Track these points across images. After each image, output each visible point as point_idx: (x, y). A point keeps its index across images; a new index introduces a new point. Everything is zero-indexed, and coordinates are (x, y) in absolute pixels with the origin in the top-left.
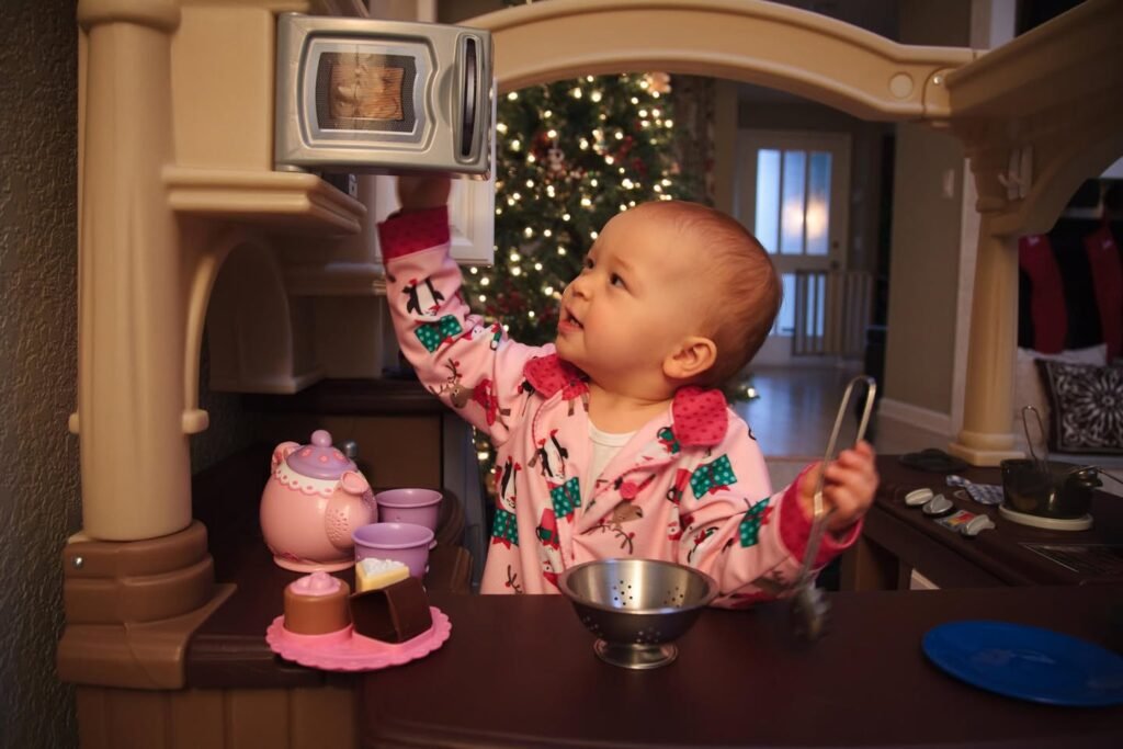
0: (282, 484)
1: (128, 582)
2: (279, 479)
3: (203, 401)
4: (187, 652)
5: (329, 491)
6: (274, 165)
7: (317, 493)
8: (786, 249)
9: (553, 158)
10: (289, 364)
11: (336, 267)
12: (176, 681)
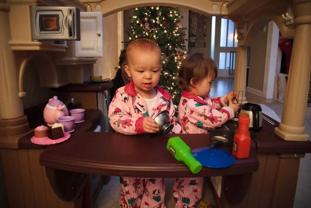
0: (48, 109)
1: (8, 127)
2: (47, 108)
3: (24, 90)
4: (19, 141)
5: (55, 109)
6: (33, 40)
7: (52, 110)
8: (228, 46)
9: (146, 25)
10: (56, 81)
11: (66, 59)
12: (17, 147)
